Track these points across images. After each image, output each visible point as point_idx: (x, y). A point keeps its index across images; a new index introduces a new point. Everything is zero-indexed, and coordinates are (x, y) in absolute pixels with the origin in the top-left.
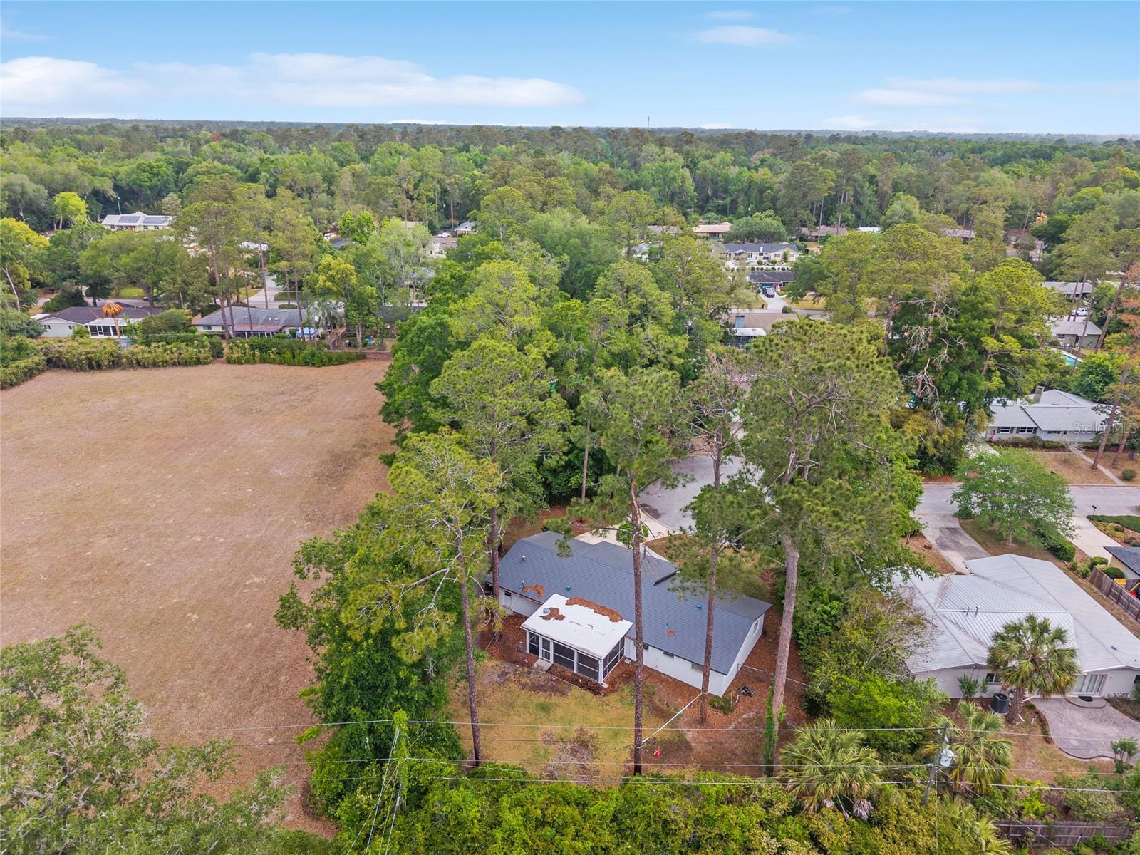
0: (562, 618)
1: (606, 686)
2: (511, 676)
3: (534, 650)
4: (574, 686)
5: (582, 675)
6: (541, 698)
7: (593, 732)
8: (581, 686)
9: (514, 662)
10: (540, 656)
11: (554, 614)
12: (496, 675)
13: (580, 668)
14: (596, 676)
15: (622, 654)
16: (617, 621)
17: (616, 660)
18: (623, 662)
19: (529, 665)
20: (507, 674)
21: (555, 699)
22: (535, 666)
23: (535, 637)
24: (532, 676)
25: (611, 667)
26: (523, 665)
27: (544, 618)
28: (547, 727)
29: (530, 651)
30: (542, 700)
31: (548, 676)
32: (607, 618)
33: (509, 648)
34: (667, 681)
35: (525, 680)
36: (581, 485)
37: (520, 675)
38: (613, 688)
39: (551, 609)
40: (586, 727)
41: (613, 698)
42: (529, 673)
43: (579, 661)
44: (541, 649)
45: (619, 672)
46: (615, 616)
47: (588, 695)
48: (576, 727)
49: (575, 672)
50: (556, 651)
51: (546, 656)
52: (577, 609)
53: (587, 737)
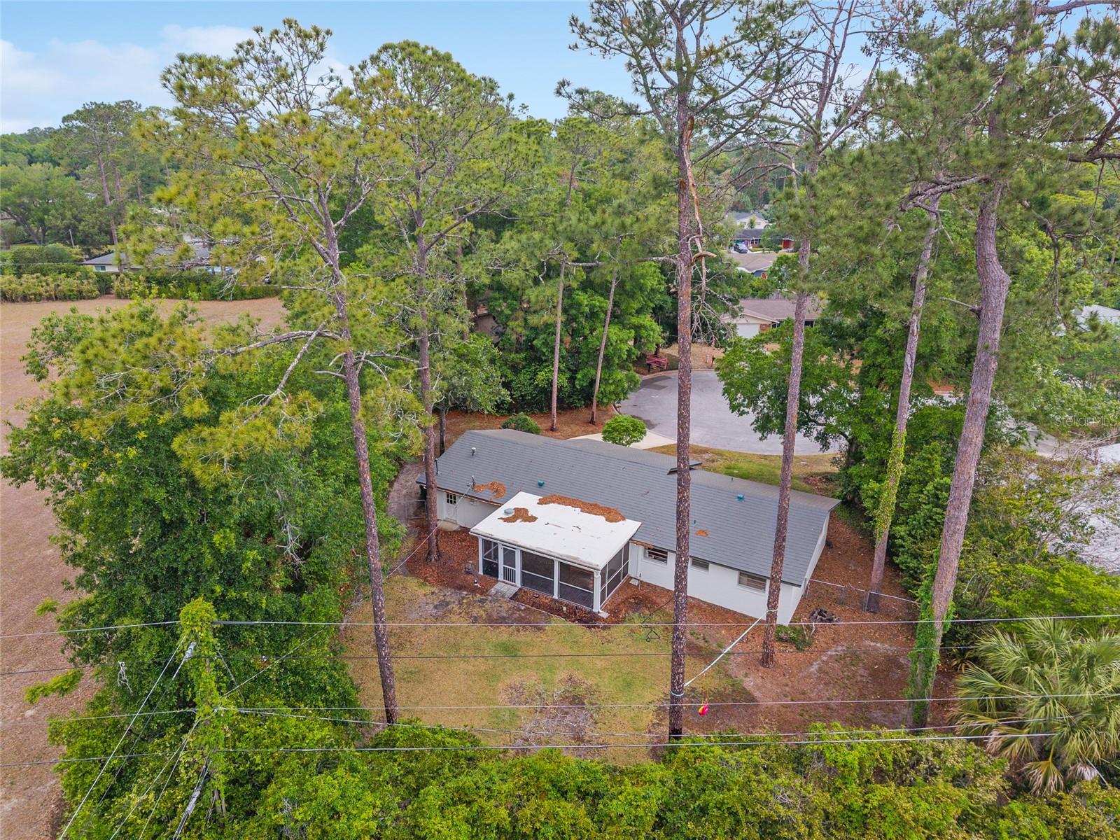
0: (533, 519)
1: (604, 615)
2: (455, 607)
3: (491, 570)
4: (554, 617)
5: (566, 601)
6: (503, 634)
7: (590, 682)
8: (566, 616)
9: (461, 588)
10: (501, 578)
11: (521, 515)
12: (431, 606)
13: (562, 594)
14: (588, 600)
15: (625, 574)
16: (616, 521)
17: (617, 580)
18: (627, 584)
19: (484, 591)
20: (448, 604)
21: (525, 636)
22: (493, 591)
23: (490, 544)
24: (488, 605)
25: (611, 587)
26: (473, 591)
27: (505, 520)
28: (515, 679)
29: (485, 572)
30: (505, 637)
31: (512, 604)
32: (602, 518)
33: (451, 569)
34: (699, 608)
35: (476, 611)
36: (550, 383)
37: (469, 604)
38: (616, 615)
39: (516, 509)
40: (578, 676)
41: (618, 630)
42: (482, 601)
43: (561, 578)
44: (501, 566)
45: (622, 597)
46: (612, 515)
47: (578, 628)
48: (562, 675)
49: (556, 597)
50: (524, 567)
51: (510, 576)
52: (555, 511)
53: (581, 691)
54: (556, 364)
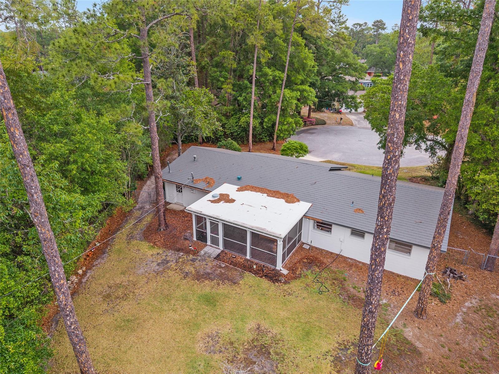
0: (233, 201)
1: (285, 272)
2: (173, 264)
3: (202, 237)
4: (247, 273)
5: (256, 261)
6: (207, 288)
7: (274, 331)
8: (256, 273)
9: (179, 250)
10: (209, 243)
11: (225, 198)
12: (155, 264)
13: (254, 253)
14: (273, 261)
15: (299, 240)
16: (293, 202)
17: (294, 245)
18: (301, 248)
19: (195, 253)
20: (168, 262)
21: (224, 289)
22: (202, 252)
23: (200, 219)
24: (197, 263)
25: (289, 251)
26: (188, 252)
27: (212, 202)
29: (198, 239)
30: (207, 290)
31: (216, 263)
32: (282, 201)
33: (174, 236)
34: (356, 266)
35: (189, 268)
37: (183, 263)
38: (294, 275)
39: (221, 195)
40: (265, 325)
41: (296, 286)
42: (193, 260)
43: (253, 244)
44: (209, 234)
45: (298, 257)
46: (290, 198)
47: (265, 283)
48: (251, 324)
49: (248, 257)
50: (225, 235)
51: (215, 241)
52: (249, 195)
53: (267, 340)
54: (252, 112)
